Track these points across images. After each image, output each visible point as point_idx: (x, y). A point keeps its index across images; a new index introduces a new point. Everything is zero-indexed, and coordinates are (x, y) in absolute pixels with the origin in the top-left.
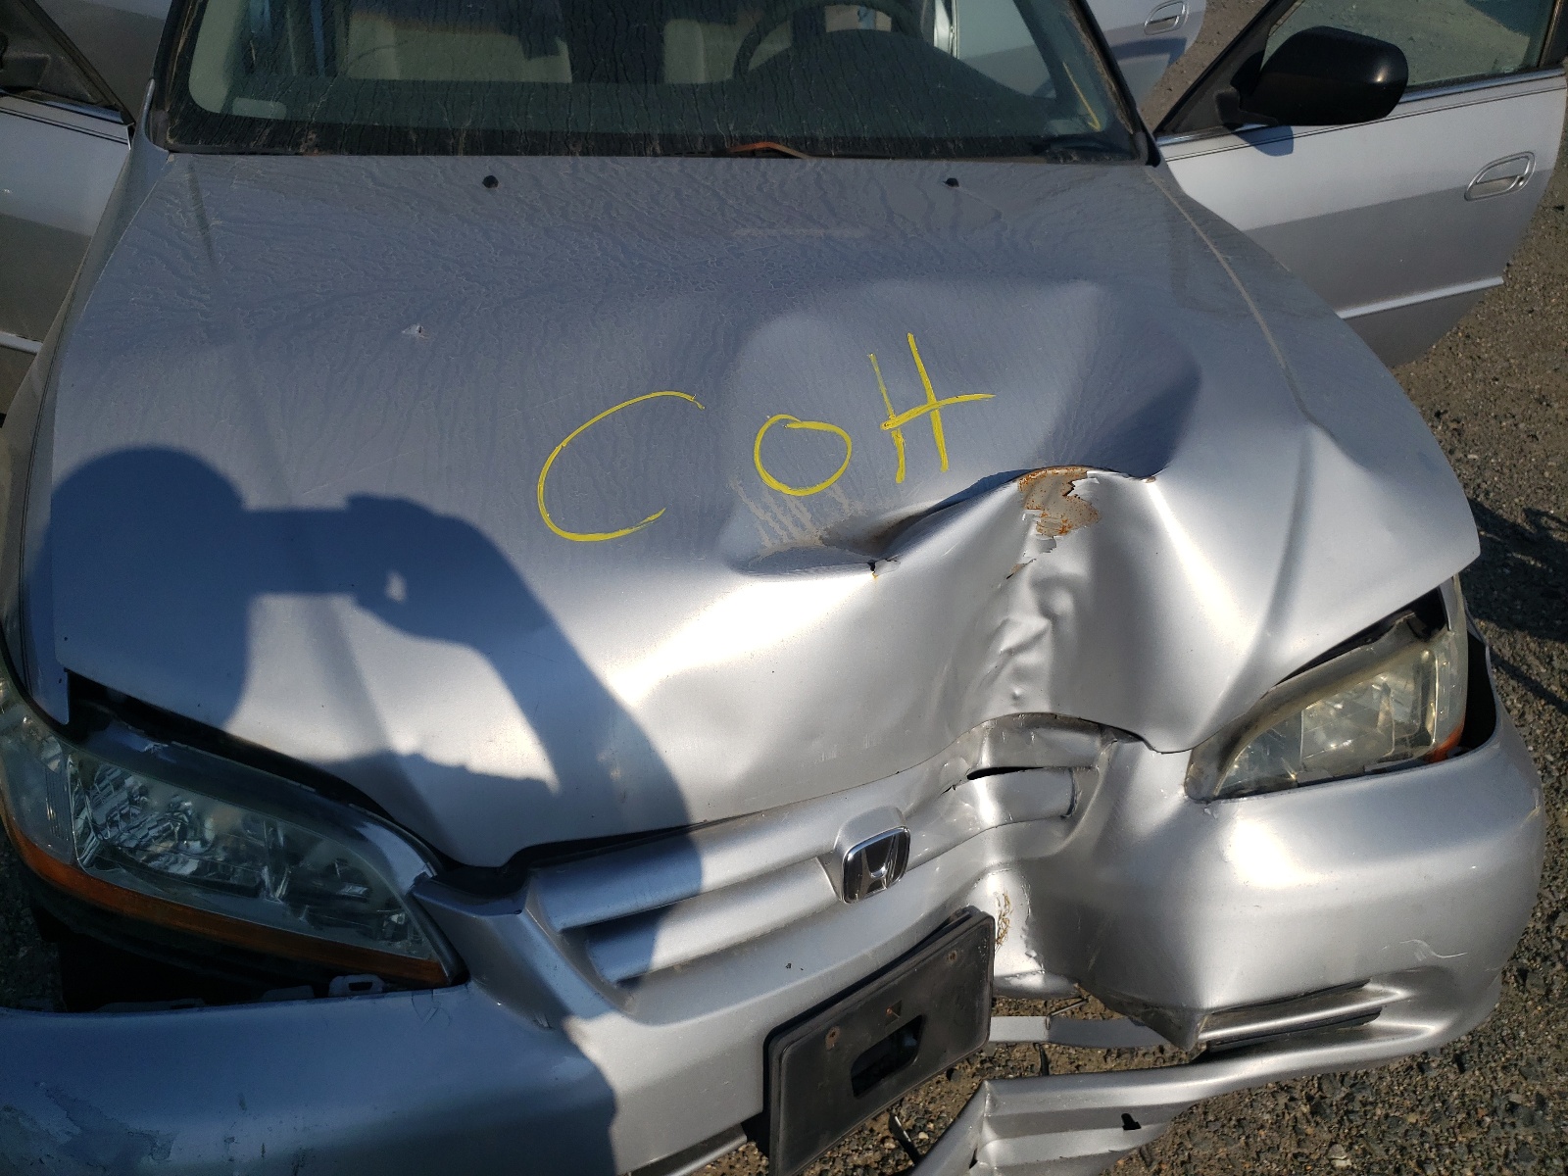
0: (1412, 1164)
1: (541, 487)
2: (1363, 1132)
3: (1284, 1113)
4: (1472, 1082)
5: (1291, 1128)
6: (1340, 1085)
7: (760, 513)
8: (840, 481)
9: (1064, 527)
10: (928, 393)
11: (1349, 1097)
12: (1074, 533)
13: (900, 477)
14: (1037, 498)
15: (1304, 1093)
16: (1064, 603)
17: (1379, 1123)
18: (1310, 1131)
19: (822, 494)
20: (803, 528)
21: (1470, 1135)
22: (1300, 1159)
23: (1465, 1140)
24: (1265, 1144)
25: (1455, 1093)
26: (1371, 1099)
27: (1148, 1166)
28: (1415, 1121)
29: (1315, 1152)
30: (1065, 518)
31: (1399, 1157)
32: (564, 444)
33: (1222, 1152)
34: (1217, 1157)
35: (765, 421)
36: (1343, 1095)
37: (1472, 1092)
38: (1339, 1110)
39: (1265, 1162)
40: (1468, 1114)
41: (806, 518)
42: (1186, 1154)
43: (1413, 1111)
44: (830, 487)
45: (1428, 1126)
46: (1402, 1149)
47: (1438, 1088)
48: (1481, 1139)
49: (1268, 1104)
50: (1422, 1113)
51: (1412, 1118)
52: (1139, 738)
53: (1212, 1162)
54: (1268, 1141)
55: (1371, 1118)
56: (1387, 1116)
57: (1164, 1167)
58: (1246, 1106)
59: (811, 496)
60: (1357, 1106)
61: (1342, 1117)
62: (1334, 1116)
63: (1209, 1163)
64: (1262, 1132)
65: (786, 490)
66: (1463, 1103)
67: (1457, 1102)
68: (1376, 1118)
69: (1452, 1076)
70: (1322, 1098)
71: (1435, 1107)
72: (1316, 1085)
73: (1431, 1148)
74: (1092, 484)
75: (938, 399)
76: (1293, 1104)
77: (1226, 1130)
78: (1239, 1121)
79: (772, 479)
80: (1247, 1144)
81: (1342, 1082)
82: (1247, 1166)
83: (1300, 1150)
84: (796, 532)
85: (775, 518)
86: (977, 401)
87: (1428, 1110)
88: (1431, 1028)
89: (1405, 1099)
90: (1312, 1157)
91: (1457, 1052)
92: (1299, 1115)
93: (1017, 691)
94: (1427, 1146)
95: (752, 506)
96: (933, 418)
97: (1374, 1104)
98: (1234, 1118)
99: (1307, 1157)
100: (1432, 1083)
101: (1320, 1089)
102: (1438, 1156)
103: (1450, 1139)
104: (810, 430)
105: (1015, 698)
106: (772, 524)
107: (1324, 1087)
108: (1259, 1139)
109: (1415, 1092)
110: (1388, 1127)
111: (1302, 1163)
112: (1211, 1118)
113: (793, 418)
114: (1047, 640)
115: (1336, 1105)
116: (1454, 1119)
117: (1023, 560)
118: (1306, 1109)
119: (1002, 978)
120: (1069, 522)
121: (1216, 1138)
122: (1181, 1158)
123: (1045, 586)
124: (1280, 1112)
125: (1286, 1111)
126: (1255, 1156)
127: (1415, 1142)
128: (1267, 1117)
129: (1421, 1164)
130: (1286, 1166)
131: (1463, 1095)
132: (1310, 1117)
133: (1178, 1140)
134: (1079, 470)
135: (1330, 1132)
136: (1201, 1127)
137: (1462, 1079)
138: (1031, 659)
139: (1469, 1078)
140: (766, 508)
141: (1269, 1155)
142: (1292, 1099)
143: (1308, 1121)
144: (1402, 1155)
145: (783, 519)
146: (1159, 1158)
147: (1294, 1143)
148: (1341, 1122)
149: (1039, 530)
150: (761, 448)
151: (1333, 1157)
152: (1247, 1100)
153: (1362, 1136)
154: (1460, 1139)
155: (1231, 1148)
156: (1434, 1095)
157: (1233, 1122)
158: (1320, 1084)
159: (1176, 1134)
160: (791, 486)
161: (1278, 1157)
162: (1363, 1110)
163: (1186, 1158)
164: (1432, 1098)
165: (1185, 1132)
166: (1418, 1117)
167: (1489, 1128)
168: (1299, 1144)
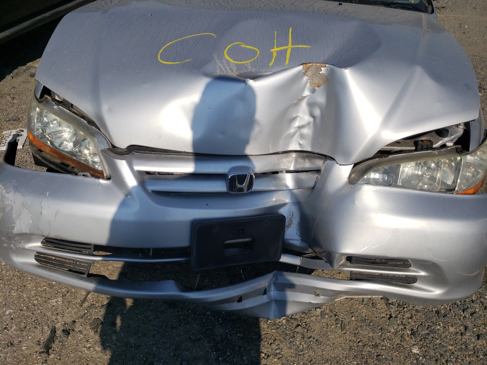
0: (444, 361)
1: (161, 51)
2: (428, 345)
3: (400, 331)
4: (481, 344)
5: (400, 336)
6: (426, 329)
7: (220, 64)
8: (251, 62)
9: (319, 85)
10: (289, 43)
11: (428, 334)
12: (322, 87)
13: (271, 64)
14: (310, 73)
15: (411, 328)
16: (317, 112)
17: (436, 345)
18: (407, 339)
19: (244, 64)
20: (232, 71)
21: (472, 359)
22: (399, 345)
23: (469, 360)
24: (388, 337)
25: (472, 345)
26: (436, 337)
27: (342, 330)
28: (451, 349)
29: (406, 345)
30: (319, 82)
31: (439, 357)
32: (173, 42)
33: (370, 335)
34: (368, 335)
35: (234, 43)
36: (426, 333)
37: (479, 347)
38: (422, 337)
39: (386, 342)
40: (474, 353)
41: (235, 69)
42: (357, 331)
43: (452, 345)
44: (247, 63)
45: (456, 351)
46: (442, 355)
47: (466, 342)
48: (476, 362)
49: (395, 327)
50: (456, 347)
51: (450, 347)
52: (334, 160)
53: (366, 336)
54: (390, 337)
55: (434, 342)
56: (440, 344)
57: (347, 332)
58: (386, 325)
59: (239, 64)
60: (430, 337)
61: (422, 339)
62: (419, 337)
63: (364, 336)
64: (388, 334)
65: (231, 61)
66: (474, 349)
67: (471, 348)
68: (436, 343)
69: (473, 340)
70: (417, 331)
71: (462, 347)
72: (417, 327)
73: (453, 358)
74: (328, 70)
75: (292, 45)
76: (404, 330)
77: (375, 329)
78: (381, 328)
79: (228, 56)
80: (381, 335)
81: (427, 329)
82: (378, 341)
83: (400, 343)
84: (229, 71)
85: (224, 66)
86: (304, 47)
87: (459, 347)
88: (436, 292)
89: (451, 341)
90: (404, 346)
91: (479, 333)
92: (405, 333)
93: (301, 143)
94: (452, 357)
95: (218, 62)
96: (288, 50)
97: (437, 339)
98: (380, 327)
99: (402, 346)
100: (464, 340)
101: (418, 328)
102: (455, 361)
103: (463, 358)
104: (247, 48)
105: (300, 144)
106: (222, 68)
107: (419, 328)
108: (386, 335)
109: (456, 340)
110: (439, 347)
111: (399, 347)
112: (371, 324)
113: (243, 44)
114: (312, 124)
115: (421, 335)
116: (468, 352)
117: (304, 95)
118: (409, 333)
119: (287, 239)
120: (320, 83)
121: (370, 330)
122: (355, 332)
123: (311, 105)
124: (398, 330)
125: (401, 331)
126: (383, 340)
127: (448, 354)
128: (392, 330)
129: (447, 361)
130: (393, 346)
131: (475, 347)
132: (409, 335)
133: (356, 327)
134: (324, 65)
135: (415, 341)
136: (366, 326)
137: (477, 342)
138: (305, 131)
139: (480, 342)
140: (222, 63)
141: (388, 341)
142: (405, 328)
143: (408, 336)
144: (441, 357)
145: (227, 68)
146: (347, 330)
147: (399, 340)
148: (421, 340)
149: (311, 85)
150: (229, 49)
151: (412, 348)
152: (387, 323)
153: (427, 346)
154: (467, 359)
155: (374, 334)
156: (463, 344)
157: (379, 328)
158: (418, 327)
159: (357, 325)
160: (234, 60)
161: (391, 342)
162: (432, 339)
163: (357, 332)
164: (462, 344)
165: (360, 325)
166: (453, 348)
167: (480, 359)
168: (401, 341)
